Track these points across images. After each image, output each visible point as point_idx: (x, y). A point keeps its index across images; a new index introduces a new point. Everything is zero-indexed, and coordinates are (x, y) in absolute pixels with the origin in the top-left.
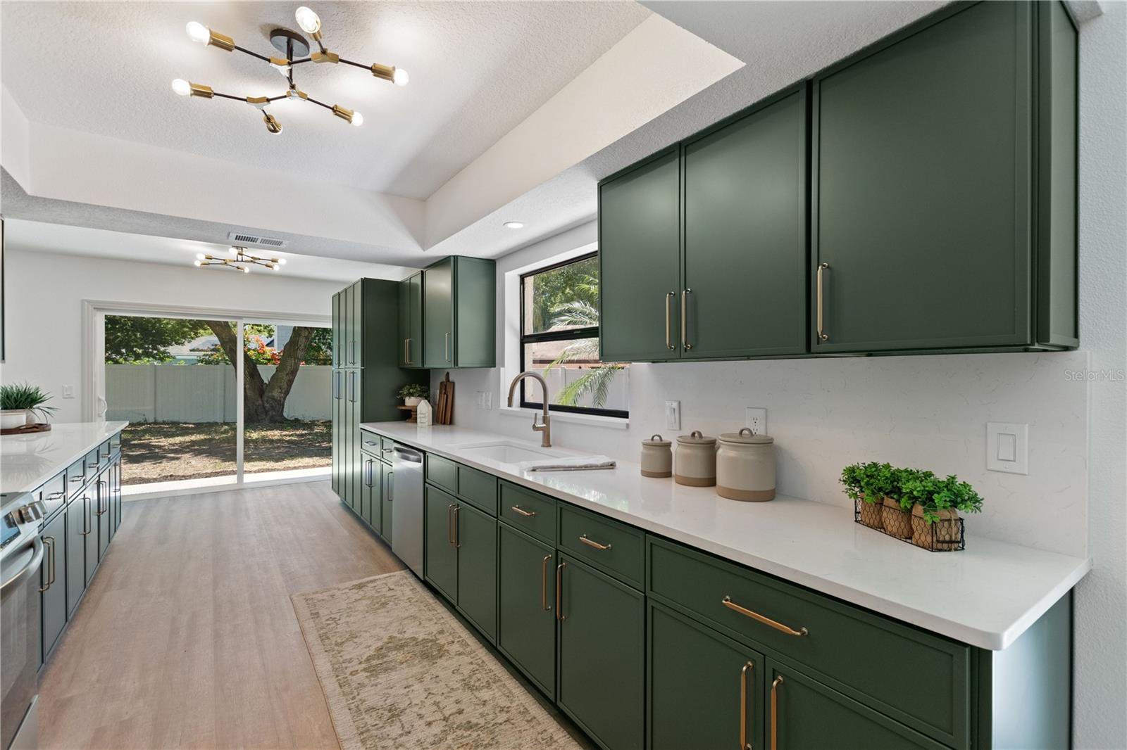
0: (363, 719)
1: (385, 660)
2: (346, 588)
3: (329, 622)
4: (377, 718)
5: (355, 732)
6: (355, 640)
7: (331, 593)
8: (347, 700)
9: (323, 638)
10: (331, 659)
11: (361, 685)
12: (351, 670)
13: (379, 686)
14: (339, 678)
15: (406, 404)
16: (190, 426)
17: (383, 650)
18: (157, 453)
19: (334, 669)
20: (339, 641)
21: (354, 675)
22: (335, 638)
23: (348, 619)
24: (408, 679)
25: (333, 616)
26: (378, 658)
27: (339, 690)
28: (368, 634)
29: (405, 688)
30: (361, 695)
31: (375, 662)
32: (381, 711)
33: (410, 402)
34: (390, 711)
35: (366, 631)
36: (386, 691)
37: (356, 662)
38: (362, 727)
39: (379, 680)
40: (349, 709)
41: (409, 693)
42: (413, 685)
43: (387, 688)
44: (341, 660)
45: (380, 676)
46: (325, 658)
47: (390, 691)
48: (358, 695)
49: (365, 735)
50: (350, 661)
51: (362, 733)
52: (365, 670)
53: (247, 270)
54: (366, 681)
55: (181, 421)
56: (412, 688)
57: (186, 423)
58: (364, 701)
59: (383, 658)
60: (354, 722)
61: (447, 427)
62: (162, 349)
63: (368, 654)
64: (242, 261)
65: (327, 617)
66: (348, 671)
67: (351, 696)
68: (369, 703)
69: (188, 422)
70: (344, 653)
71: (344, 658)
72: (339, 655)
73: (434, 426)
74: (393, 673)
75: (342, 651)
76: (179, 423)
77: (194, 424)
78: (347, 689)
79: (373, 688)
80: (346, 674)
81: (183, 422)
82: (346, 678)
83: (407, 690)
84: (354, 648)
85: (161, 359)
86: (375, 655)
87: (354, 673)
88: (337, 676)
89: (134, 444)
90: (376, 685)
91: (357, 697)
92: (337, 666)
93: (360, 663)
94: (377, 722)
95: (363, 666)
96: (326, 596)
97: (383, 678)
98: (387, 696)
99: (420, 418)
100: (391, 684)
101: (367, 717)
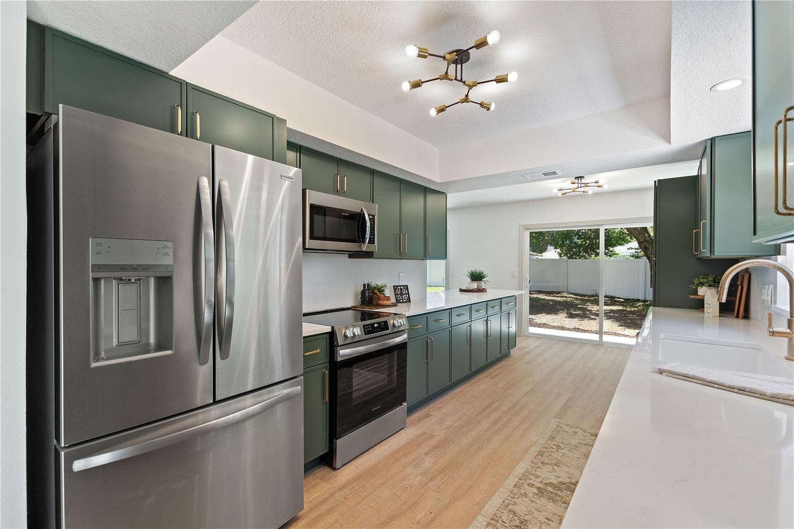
0: (503, 513)
1: (557, 492)
2: (590, 433)
3: (554, 447)
4: (509, 520)
5: (491, 516)
6: (555, 467)
7: (575, 430)
8: (509, 496)
9: (541, 453)
10: (529, 468)
11: (525, 495)
12: (531, 482)
13: (534, 504)
14: (520, 481)
15: (698, 294)
16: (622, 300)
17: (563, 486)
18: (587, 314)
19: (524, 475)
20: (546, 461)
21: (529, 486)
22: (546, 458)
23: (567, 452)
24: (555, 515)
25: (560, 445)
26: (554, 488)
27: (511, 487)
28: (567, 469)
29: (546, 518)
30: (519, 499)
31: (550, 489)
32: (516, 518)
33: (702, 291)
34: (521, 523)
35: (568, 467)
36: (533, 510)
37: (540, 479)
38: (497, 517)
39: (538, 501)
40: (504, 502)
41: (544, 524)
42: (553, 521)
43: (536, 509)
44: (534, 472)
45: (541, 499)
46: (526, 465)
47: (536, 513)
48: (517, 499)
49: (493, 522)
50: (537, 477)
51: (493, 519)
52: (538, 488)
53: (590, 192)
54: (530, 495)
55: (617, 296)
56: (550, 522)
57: (619, 298)
58: (516, 505)
59: (558, 490)
60: (497, 510)
61: (741, 322)
62: (611, 249)
63: (552, 481)
64: (581, 187)
65: (556, 443)
66: (529, 481)
67: (513, 496)
68: (516, 508)
69: (621, 297)
70: (540, 470)
71: (537, 473)
72: (536, 469)
73: (721, 318)
74: (551, 504)
75: (540, 468)
76: (615, 298)
77: (624, 299)
78: (516, 490)
79: (530, 502)
80: (526, 482)
81: (618, 297)
82: (524, 484)
83: (546, 521)
84: (549, 472)
85: (610, 256)
86: (555, 484)
87: (530, 485)
88: (520, 479)
89: (579, 307)
90: (533, 502)
91: (515, 500)
92: (526, 474)
93: (541, 482)
94: (507, 522)
95: (540, 485)
96: (570, 430)
97: (542, 501)
98: (530, 513)
99: (707, 308)
100: (542, 509)
101: (506, 513)
